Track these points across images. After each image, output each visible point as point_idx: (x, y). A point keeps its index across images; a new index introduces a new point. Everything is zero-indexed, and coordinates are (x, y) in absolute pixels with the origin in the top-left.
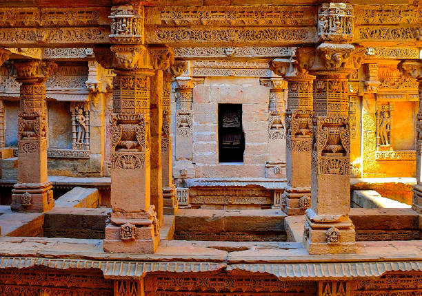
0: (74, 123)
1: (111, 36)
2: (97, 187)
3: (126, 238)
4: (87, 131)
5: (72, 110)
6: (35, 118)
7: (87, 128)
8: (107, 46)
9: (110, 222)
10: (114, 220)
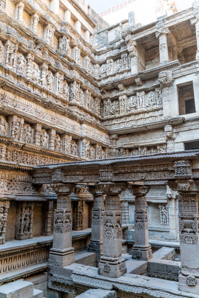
0: (161, 213)
1: (175, 175)
2: (174, 247)
3: (190, 284)
4: (168, 217)
5: (160, 207)
6: (142, 213)
7: (167, 216)
8: (174, 180)
9: (181, 273)
10: (183, 272)
